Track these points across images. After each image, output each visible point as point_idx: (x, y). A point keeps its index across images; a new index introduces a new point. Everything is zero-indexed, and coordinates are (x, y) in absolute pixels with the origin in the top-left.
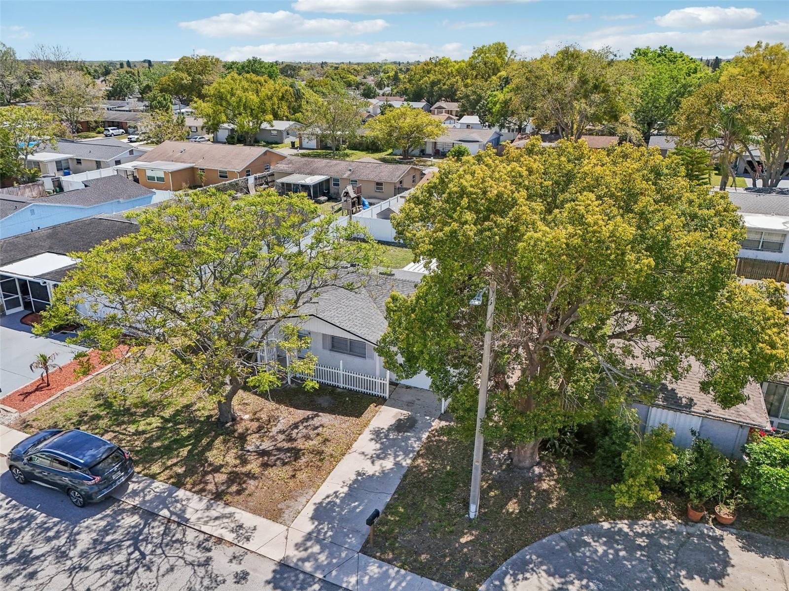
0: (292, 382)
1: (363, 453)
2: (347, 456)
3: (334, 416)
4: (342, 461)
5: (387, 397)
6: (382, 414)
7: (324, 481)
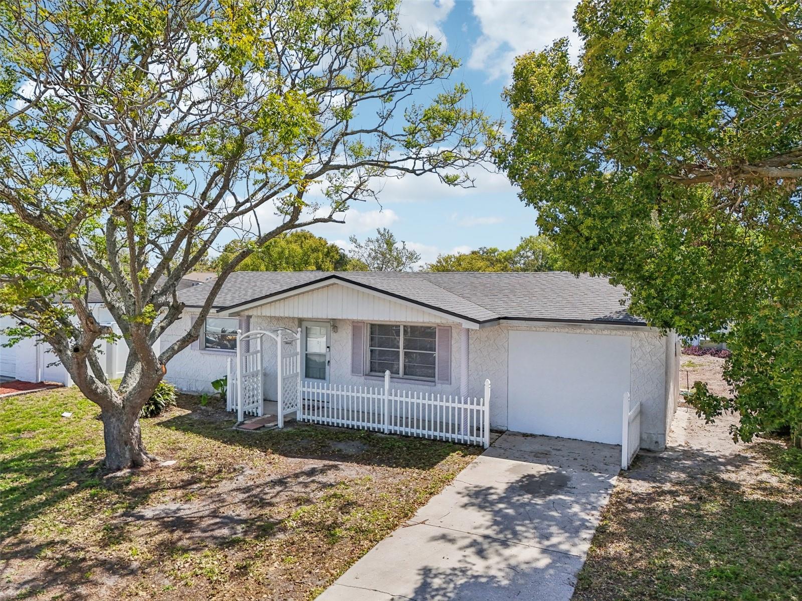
0: (286, 423)
1: (444, 537)
2: (400, 530)
3: (368, 467)
4: (387, 540)
5: (487, 445)
6: (480, 467)
7: (331, 582)
